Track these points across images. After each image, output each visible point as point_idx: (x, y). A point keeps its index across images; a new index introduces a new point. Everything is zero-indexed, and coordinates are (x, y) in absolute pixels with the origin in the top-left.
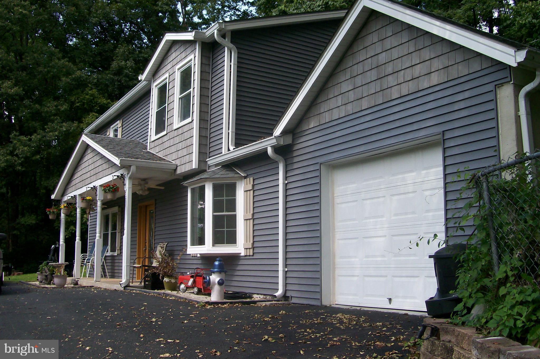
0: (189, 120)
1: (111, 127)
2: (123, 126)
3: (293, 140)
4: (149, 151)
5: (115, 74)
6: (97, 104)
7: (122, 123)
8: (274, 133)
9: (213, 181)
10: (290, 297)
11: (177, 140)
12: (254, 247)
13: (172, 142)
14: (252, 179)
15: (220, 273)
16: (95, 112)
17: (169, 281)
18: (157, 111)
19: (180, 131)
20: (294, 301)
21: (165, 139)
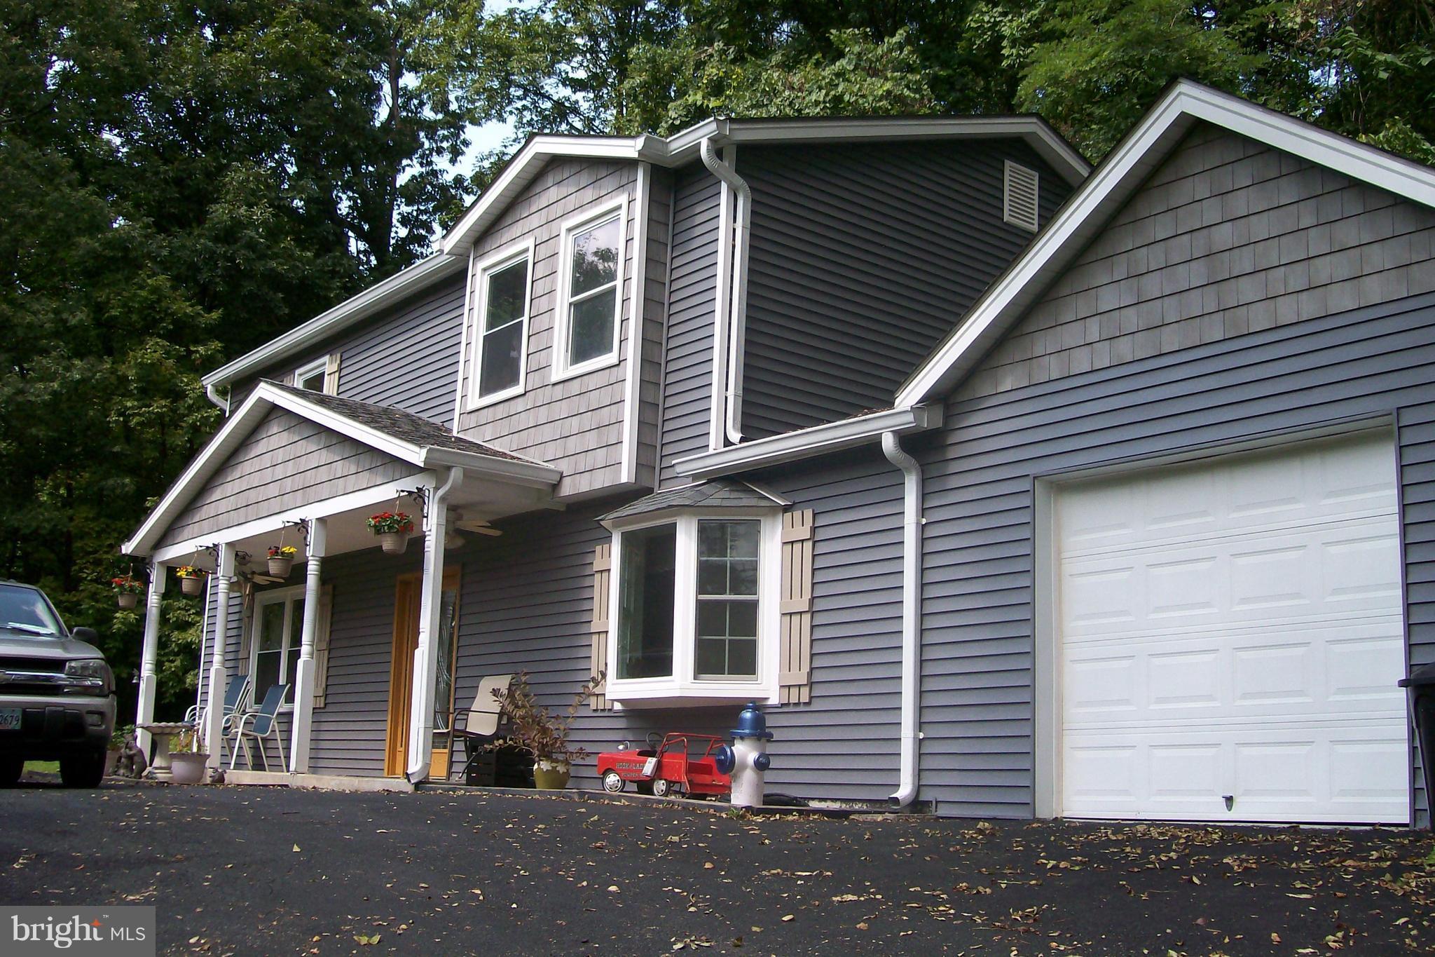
0: (610, 358)
1: (298, 372)
2: (341, 370)
3: (947, 417)
4: (459, 436)
5: (216, 239)
6: (167, 314)
7: (338, 362)
8: (897, 402)
9: (701, 514)
10: (934, 803)
11: (563, 409)
12: (812, 683)
13: (543, 414)
14: (808, 514)
15: (759, 739)
16: (160, 336)
17: (550, 768)
18: (485, 334)
19: (575, 387)
20: (943, 811)
21: (520, 405)
